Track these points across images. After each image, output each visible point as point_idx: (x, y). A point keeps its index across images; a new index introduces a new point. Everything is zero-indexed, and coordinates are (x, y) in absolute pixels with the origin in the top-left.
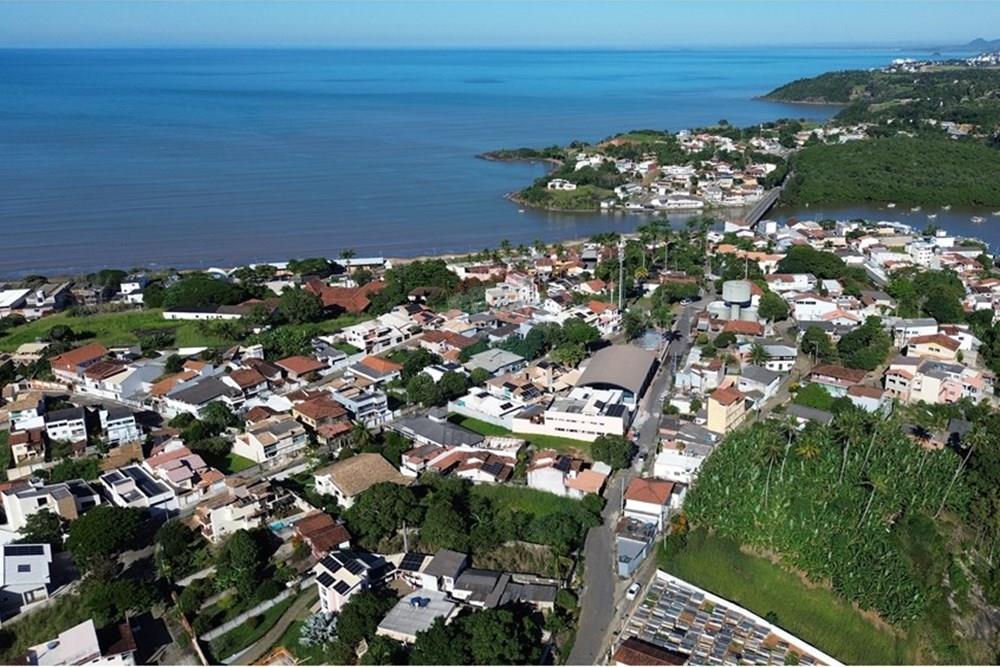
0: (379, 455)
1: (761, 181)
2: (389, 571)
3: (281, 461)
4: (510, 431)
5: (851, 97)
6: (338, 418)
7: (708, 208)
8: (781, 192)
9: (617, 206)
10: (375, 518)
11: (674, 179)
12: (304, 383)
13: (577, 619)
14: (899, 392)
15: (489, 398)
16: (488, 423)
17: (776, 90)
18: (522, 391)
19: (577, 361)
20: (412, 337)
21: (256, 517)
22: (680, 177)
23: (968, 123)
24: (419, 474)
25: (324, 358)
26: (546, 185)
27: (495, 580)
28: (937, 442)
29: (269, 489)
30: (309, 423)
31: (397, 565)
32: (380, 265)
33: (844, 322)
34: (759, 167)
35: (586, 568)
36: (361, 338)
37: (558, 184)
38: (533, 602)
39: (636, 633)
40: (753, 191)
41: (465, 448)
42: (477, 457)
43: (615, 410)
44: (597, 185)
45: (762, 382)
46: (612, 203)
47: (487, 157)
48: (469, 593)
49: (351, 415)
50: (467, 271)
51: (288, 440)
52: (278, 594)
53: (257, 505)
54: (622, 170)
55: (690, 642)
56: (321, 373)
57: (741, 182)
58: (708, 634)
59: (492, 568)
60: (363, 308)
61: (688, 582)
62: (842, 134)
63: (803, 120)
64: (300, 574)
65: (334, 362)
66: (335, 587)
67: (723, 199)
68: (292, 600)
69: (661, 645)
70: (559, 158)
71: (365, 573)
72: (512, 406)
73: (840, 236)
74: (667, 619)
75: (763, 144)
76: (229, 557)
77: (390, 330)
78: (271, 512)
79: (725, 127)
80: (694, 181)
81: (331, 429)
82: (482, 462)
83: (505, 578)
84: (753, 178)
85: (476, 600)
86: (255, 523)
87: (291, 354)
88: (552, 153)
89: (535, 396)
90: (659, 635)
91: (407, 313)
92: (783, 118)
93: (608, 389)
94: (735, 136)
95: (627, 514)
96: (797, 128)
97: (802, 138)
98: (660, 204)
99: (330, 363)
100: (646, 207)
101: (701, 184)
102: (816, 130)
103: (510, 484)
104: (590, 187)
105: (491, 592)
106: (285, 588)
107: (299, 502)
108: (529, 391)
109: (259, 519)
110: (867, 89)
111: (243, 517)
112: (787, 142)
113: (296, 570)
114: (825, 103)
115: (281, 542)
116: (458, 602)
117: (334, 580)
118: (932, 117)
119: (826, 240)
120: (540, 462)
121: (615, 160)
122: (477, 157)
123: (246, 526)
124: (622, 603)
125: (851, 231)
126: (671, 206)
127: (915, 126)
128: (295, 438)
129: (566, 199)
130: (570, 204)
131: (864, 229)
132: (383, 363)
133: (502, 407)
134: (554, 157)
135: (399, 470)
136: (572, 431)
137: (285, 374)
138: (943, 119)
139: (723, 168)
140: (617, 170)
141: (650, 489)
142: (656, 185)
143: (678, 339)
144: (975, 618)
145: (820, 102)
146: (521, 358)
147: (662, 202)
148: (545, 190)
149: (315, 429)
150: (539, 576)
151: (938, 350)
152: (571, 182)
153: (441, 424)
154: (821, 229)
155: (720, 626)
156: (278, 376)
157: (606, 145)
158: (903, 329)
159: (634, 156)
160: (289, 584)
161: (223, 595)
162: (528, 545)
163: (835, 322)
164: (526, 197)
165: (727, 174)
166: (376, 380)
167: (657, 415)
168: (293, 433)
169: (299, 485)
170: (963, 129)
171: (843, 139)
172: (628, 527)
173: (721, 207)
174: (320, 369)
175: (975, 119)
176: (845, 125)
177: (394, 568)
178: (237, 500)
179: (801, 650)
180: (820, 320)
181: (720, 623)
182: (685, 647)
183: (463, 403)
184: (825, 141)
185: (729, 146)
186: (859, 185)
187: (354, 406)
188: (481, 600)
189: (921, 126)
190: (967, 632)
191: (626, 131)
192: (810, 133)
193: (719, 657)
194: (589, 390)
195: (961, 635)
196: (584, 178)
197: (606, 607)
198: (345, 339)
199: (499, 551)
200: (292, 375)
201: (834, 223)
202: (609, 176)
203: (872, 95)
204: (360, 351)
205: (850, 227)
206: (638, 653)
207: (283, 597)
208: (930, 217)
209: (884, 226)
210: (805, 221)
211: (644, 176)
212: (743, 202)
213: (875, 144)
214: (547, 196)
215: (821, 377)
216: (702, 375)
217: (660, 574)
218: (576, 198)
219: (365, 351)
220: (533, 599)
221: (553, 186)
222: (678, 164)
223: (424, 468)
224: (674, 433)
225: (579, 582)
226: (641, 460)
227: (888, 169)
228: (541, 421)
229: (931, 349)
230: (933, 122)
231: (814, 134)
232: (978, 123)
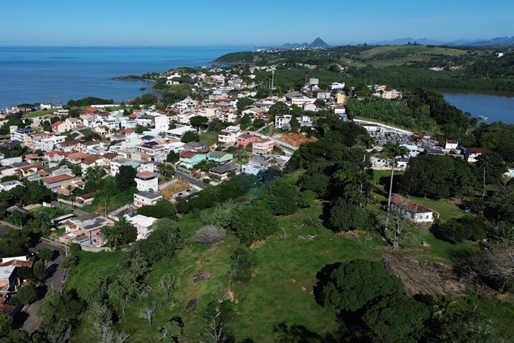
9: (199, 90)
17: (219, 58)
22: (219, 79)
23: (315, 64)
26: (165, 82)
44: (186, 83)
46: (196, 89)
47: (115, 79)
54: (193, 78)
62: (267, 69)
67: (241, 87)
80: (226, 81)
88: (146, 77)
97: (252, 71)
101: (229, 82)
102: (256, 67)
110: (260, 57)
118: (300, 62)
121: (187, 74)
126: (223, 89)
127: (294, 66)
130: (179, 89)
134: (148, 78)
138: (305, 63)
139: (235, 76)
140: (190, 78)
142: (210, 83)
147: (217, 88)
152: (176, 81)
159: (195, 72)
170: (313, 67)
171: (269, 70)
175: (317, 63)
176: (266, 66)
184: (261, 72)
189: (297, 66)
192: (254, 68)
203: (263, 60)
211: (204, 80)
214: (168, 87)
218: (181, 87)
221: (169, 83)
222: (216, 75)
230: (301, 65)
231: (256, 69)
232: (319, 64)
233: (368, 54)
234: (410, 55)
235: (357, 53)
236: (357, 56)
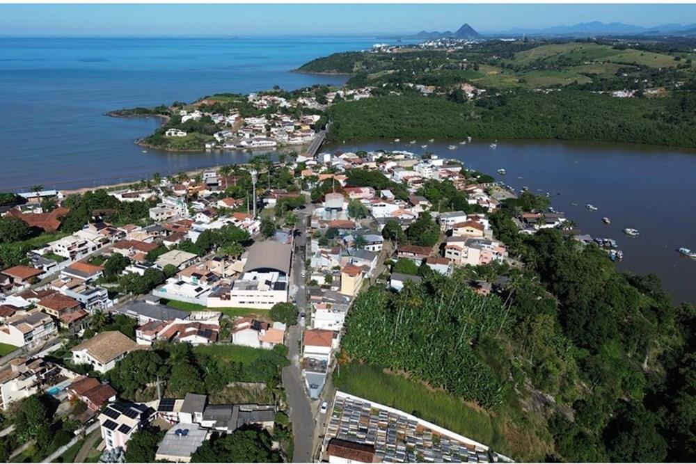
0: (118, 332)
1: (312, 127)
2: (151, 414)
3: (37, 343)
4: (206, 307)
5: (354, 70)
6: (75, 308)
7: (280, 146)
8: (327, 134)
9: (217, 147)
10: (133, 377)
11: (254, 127)
12: (28, 285)
13: (291, 431)
14: (454, 260)
15: (185, 285)
16: (187, 303)
17: (305, 65)
18: (207, 278)
19: (239, 254)
20: (102, 246)
21: (34, 386)
22: (258, 125)
23: (433, 85)
24: (153, 343)
25: (40, 266)
26: (164, 133)
27: (231, 410)
28: (485, 290)
29: (41, 365)
30: (53, 314)
31: (156, 409)
32: (54, 196)
33: (406, 217)
34: (310, 117)
35: (287, 395)
36: (66, 249)
37: (173, 133)
38: (259, 423)
39: (334, 435)
40: (308, 134)
41: (178, 321)
42: (193, 327)
43: (279, 286)
44: (201, 132)
45: (368, 259)
46: (213, 144)
47: (113, 114)
48: (214, 422)
49: (83, 305)
50: (123, 197)
51: (41, 327)
52: (70, 441)
53: (35, 377)
54: (217, 121)
55: (371, 436)
56: (40, 277)
57: (299, 128)
58: (381, 429)
59: (224, 403)
60: (56, 227)
61: (359, 397)
62: (356, 94)
63: (329, 86)
64: (84, 425)
65: (48, 269)
66: (119, 430)
67: (289, 139)
68: (81, 443)
69: (353, 441)
70: (166, 114)
71: (139, 417)
72: (202, 289)
73: (372, 161)
74: (352, 423)
75: (306, 102)
76: (25, 418)
77: (86, 242)
78: (44, 382)
79: (278, 91)
80: (268, 128)
81: (70, 317)
82: (197, 330)
83: (236, 409)
84: (307, 125)
85: (220, 426)
86: (34, 391)
87: (12, 265)
88: (161, 110)
89: (215, 281)
90: (350, 434)
91: (96, 229)
92: (316, 84)
93: (268, 272)
94: (287, 98)
95: (306, 356)
96: (327, 91)
97: (331, 98)
98: (247, 144)
99: (45, 269)
100: (238, 147)
101: (273, 130)
102: (339, 92)
103: (219, 343)
104: (196, 134)
105: (230, 419)
106: (74, 436)
107: (64, 372)
108: (211, 278)
109: (36, 388)
110: (363, 64)
111: (25, 387)
112: (322, 101)
113: (79, 421)
114: (337, 74)
115: (59, 402)
116: (209, 429)
117: (117, 425)
118: (410, 82)
119: (364, 164)
120: (240, 326)
121: (211, 115)
122: (107, 115)
123: (27, 394)
124: (319, 416)
125: (378, 158)
126: (255, 146)
127: (400, 88)
128: (45, 325)
129: (180, 142)
130: (184, 146)
131: (386, 156)
132: (88, 266)
133: (196, 290)
134: (163, 114)
135: (136, 341)
136: (250, 303)
137: (12, 280)
138: (417, 83)
139: (286, 119)
140: (213, 121)
141: (320, 337)
142: (242, 131)
143: (300, 235)
144: (531, 399)
145: (334, 73)
146: (196, 255)
147: (248, 143)
148: (164, 136)
149: (58, 317)
150: (258, 405)
151: (472, 231)
152: (182, 131)
153: (157, 306)
154: (358, 157)
155: (386, 423)
156: (7, 282)
157: (199, 104)
158: (445, 219)
159: (223, 111)
160: (76, 432)
161: (26, 446)
162: (244, 384)
163: (400, 217)
164: (150, 142)
165: (289, 122)
166: (86, 279)
167: (303, 287)
168: (44, 322)
169: (58, 359)
170: (429, 89)
171: (357, 98)
172: (309, 364)
173: (289, 145)
174: (39, 274)
175: (436, 83)
176: (356, 89)
177: (154, 411)
178: (20, 375)
179: (438, 433)
180: (390, 216)
181: (387, 421)
182: (369, 440)
183: (165, 290)
184: (345, 99)
185: (284, 103)
186: (375, 128)
187: (84, 299)
188: (224, 426)
189: (404, 88)
190: (529, 408)
191: (212, 94)
192: (335, 93)
193: (393, 444)
194: (255, 274)
195: (526, 410)
196: (191, 127)
197: (309, 420)
198: (52, 251)
199: (225, 391)
200: (17, 280)
201: (366, 153)
202: (207, 126)
203: (367, 68)
204: (66, 259)
205: (377, 155)
206: (343, 448)
207: (73, 442)
208: (423, 147)
209: (398, 154)
210: (347, 152)
211: (233, 125)
212: (302, 141)
213: (379, 100)
214: (166, 141)
215: (404, 253)
216: (328, 258)
217: (339, 394)
218: (188, 141)
219: (70, 258)
220: (260, 421)
221: (170, 134)
222: (255, 117)
223: (156, 338)
224: (321, 298)
225: (285, 406)
226: (303, 318)
227: (391, 116)
228: (228, 298)
229: (468, 231)
230: (411, 85)
231: (338, 95)
232: (439, 86)
233: (526, 56)
234: (586, 63)
235: (511, 56)
236: (508, 62)
